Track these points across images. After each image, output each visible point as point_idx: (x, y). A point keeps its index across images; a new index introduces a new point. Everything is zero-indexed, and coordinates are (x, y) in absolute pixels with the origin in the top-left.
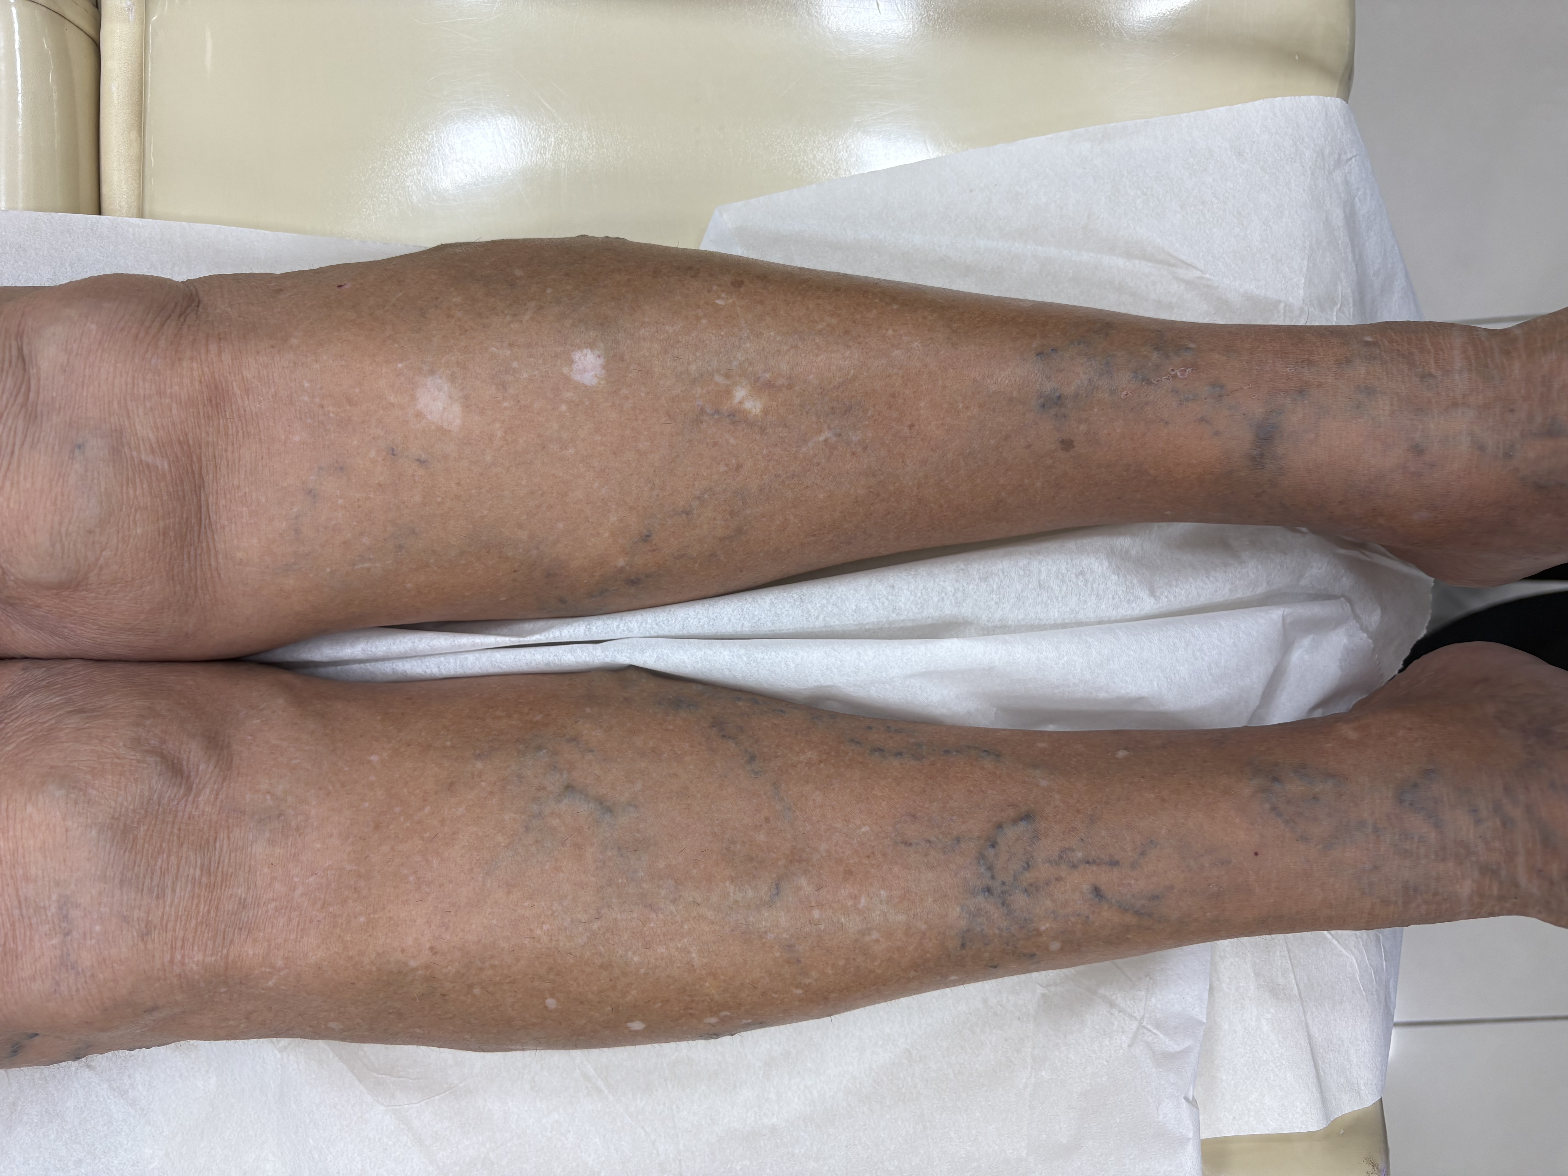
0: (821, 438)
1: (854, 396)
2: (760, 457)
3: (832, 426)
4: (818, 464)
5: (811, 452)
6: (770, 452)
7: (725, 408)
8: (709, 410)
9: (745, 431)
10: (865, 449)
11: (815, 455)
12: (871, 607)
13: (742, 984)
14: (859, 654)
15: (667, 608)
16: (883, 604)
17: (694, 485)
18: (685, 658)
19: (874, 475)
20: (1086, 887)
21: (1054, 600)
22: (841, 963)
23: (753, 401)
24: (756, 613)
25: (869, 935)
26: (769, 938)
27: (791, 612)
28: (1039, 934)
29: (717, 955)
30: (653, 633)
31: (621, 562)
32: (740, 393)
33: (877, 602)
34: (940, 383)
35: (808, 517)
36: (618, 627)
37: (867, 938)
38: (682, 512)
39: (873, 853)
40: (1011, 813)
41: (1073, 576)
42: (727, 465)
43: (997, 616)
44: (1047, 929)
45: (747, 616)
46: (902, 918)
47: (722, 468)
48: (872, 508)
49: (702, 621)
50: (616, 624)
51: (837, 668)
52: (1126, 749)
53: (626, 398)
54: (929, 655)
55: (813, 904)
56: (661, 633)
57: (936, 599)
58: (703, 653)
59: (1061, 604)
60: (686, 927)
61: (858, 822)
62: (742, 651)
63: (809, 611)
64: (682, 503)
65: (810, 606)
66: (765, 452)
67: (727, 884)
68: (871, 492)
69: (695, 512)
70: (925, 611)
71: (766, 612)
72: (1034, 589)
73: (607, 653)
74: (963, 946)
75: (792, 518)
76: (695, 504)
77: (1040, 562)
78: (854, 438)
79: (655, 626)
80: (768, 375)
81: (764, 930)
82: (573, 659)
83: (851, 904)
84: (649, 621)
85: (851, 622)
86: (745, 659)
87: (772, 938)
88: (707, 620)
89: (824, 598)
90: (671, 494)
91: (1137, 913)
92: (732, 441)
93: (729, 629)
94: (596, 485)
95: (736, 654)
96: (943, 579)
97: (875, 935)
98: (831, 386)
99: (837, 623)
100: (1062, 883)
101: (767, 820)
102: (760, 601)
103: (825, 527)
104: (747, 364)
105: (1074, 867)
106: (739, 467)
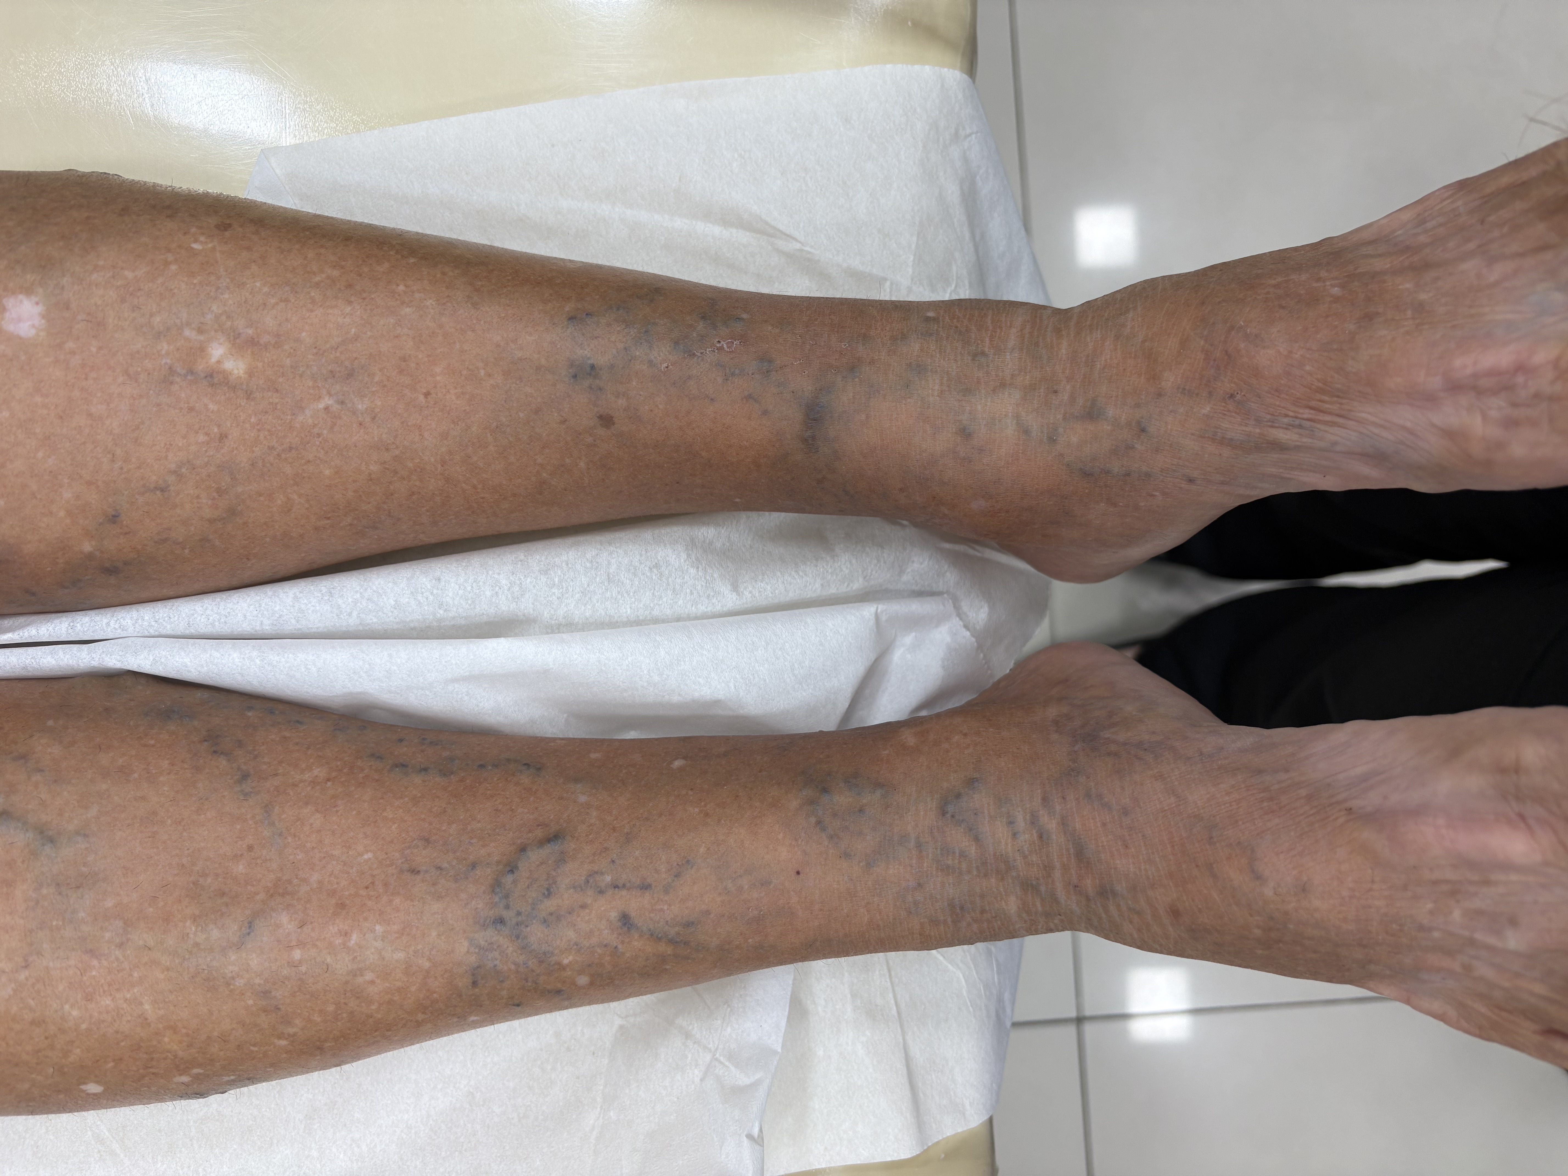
0: (321, 406)
1: (356, 358)
2: (247, 426)
3: (333, 392)
4: (319, 435)
5: (310, 421)
6: (260, 420)
7: (200, 367)
8: (179, 370)
9: (227, 395)
10: (373, 419)
11: (315, 426)
12: (413, 602)
13: (209, 1038)
14: (390, 656)
15: (170, 603)
16: (427, 598)
17: (167, 456)
18: (187, 660)
19: (387, 450)
20: (614, 915)
21: (625, 595)
22: (331, 1008)
23: (235, 361)
24: (277, 609)
25: (362, 976)
26: (238, 984)
27: (318, 608)
28: (562, 968)
29: (175, 1006)
30: (152, 632)
31: (87, 547)
32: (217, 351)
33: (420, 597)
34: (458, 346)
35: (316, 496)
36: (108, 624)
37: (360, 980)
38: (156, 488)
39: (373, 883)
40: (539, 833)
41: (647, 569)
42: (207, 434)
43: (561, 612)
44: (570, 962)
45: (265, 612)
46: (400, 955)
47: (202, 438)
48: (392, 487)
49: (211, 618)
50: (105, 621)
51: (366, 672)
52: (685, 758)
53: (73, 353)
54: (472, 657)
55: (294, 943)
56: (164, 632)
57: (488, 593)
58: (208, 655)
59: (633, 600)
60: (136, 974)
61: (360, 848)
62: (255, 653)
63: (339, 607)
64: (154, 478)
65: (340, 601)
66: (253, 420)
67: (188, 923)
68: (386, 468)
69: (172, 488)
70: (477, 607)
71: (289, 608)
72: (602, 583)
73: (94, 655)
74: (475, 984)
75: (295, 497)
76: (171, 479)
77: (611, 553)
78: (360, 407)
79: (153, 623)
80: (250, 331)
81: (230, 975)
82: (54, 662)
83: (340, 942)
84: (147, 618)
85: (391, 619)
86: (258, 662)
87: (242, 985)
88: (218, 617)
89: (357, 592)
90: (139, 468)
91: (671, 941)
92: (211, 406)
93: (246, 627)
94: (40, 455)
95: (247, 656)
96: (497, 571)
97: (369, 976)
98: (328, 346)
99: (375, 620)
100: (587, 911)
101: (250, 848)
102: (282, 595)
103: (338, 508)
104: (224, 318)
105: (601, 892)
106: (223, 437)
